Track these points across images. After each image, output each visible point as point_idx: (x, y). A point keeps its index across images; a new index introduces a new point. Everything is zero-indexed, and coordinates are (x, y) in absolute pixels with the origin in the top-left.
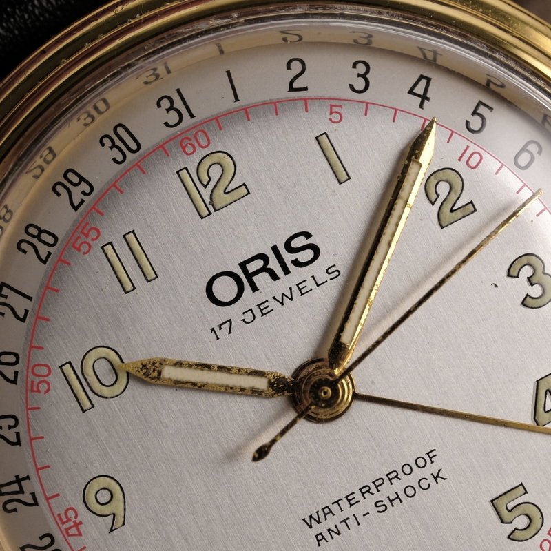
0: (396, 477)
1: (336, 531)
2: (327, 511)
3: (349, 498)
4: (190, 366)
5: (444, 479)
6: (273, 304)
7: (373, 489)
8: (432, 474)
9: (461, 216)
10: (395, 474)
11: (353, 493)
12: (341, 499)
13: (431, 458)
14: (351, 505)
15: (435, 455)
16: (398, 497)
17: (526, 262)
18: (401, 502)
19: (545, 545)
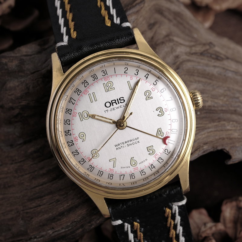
1: (120, 148)
2: (119, 145)
4: (100, 116)
5: (139, 143)
6: (115, 108)
7: (127, 142)
8: (138, 141)
9: (150, 99)
10: (131, 140)
11: (124, 142)
12: (122, 143)
15: (139, 138)
16: (131, 144)
17: (159, 108)
19: (155, 156)
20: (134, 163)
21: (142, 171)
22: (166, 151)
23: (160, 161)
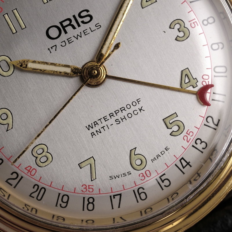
0: (124, 109)
1: (99, 131)
2: (96, 123)
3: (105, 118)
4: (39, 63)
5: (144, 111)
6: (73, 39)
7: (115, 115)
8: (139, 109)
9: (150, 3)
10: (123, 108)
11: (106, 116)
12: (101, 119)
13: (138, 102)
14: (106, 121)
15: (140, 101)
16: (125, 118)
17: (177, 22)
18: (126, 120)
19: (185, 138)
20: (138, 162)
21: (160, 177)
22: (210, 119)
23: (200, 146)
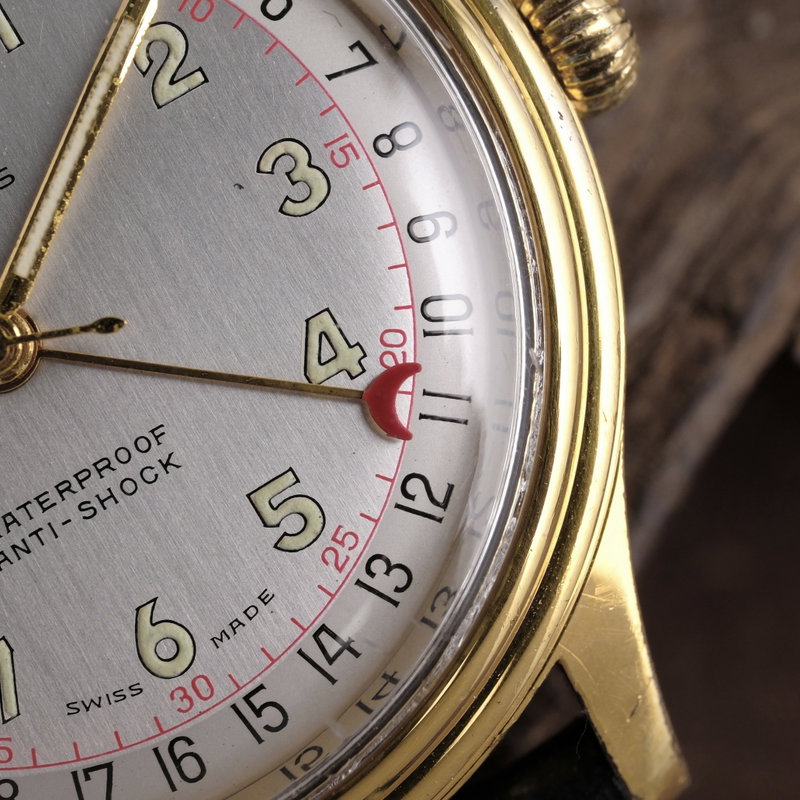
0: (108, 466)
1: (24, 548)
2: (9, 520)
3: (41, 500)
5: (178, 467)
7: (75, 486)
8: (160, 461)
9: (185, 89)
10: (106, 463)
11: (46, 493)
12: (29, 502)
13: (157, 437)
14: (44, 510)
15: (163, 433)
16: (112, 496)
17: (282, 152)
18: (117, 502)
19: (330, 556)
20: (167, 649)
21: (247, 698)
22: (415, 486)
23: (385, 583)
